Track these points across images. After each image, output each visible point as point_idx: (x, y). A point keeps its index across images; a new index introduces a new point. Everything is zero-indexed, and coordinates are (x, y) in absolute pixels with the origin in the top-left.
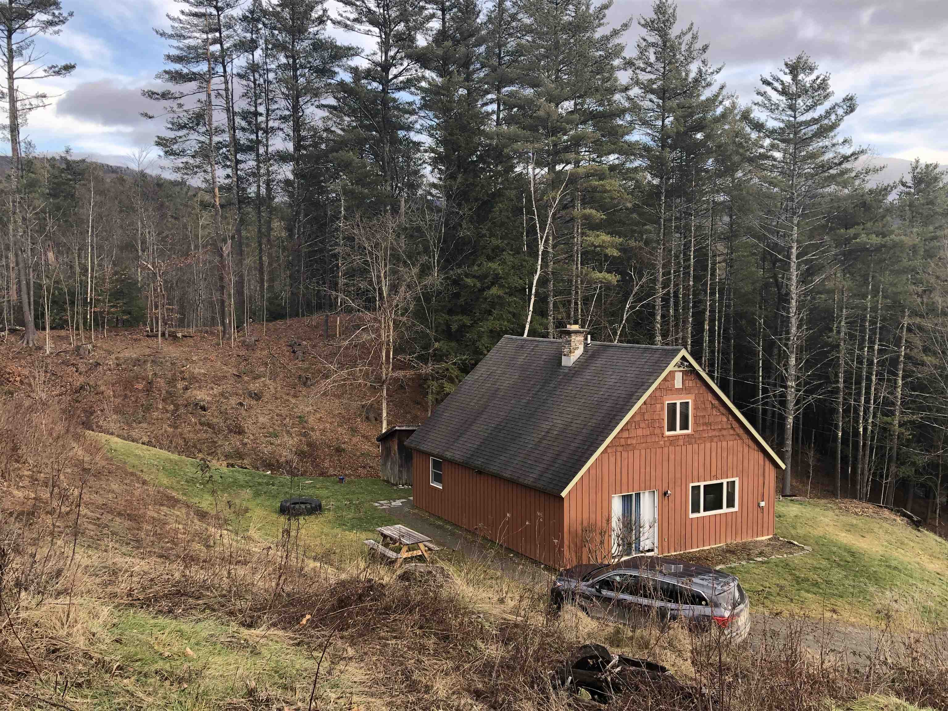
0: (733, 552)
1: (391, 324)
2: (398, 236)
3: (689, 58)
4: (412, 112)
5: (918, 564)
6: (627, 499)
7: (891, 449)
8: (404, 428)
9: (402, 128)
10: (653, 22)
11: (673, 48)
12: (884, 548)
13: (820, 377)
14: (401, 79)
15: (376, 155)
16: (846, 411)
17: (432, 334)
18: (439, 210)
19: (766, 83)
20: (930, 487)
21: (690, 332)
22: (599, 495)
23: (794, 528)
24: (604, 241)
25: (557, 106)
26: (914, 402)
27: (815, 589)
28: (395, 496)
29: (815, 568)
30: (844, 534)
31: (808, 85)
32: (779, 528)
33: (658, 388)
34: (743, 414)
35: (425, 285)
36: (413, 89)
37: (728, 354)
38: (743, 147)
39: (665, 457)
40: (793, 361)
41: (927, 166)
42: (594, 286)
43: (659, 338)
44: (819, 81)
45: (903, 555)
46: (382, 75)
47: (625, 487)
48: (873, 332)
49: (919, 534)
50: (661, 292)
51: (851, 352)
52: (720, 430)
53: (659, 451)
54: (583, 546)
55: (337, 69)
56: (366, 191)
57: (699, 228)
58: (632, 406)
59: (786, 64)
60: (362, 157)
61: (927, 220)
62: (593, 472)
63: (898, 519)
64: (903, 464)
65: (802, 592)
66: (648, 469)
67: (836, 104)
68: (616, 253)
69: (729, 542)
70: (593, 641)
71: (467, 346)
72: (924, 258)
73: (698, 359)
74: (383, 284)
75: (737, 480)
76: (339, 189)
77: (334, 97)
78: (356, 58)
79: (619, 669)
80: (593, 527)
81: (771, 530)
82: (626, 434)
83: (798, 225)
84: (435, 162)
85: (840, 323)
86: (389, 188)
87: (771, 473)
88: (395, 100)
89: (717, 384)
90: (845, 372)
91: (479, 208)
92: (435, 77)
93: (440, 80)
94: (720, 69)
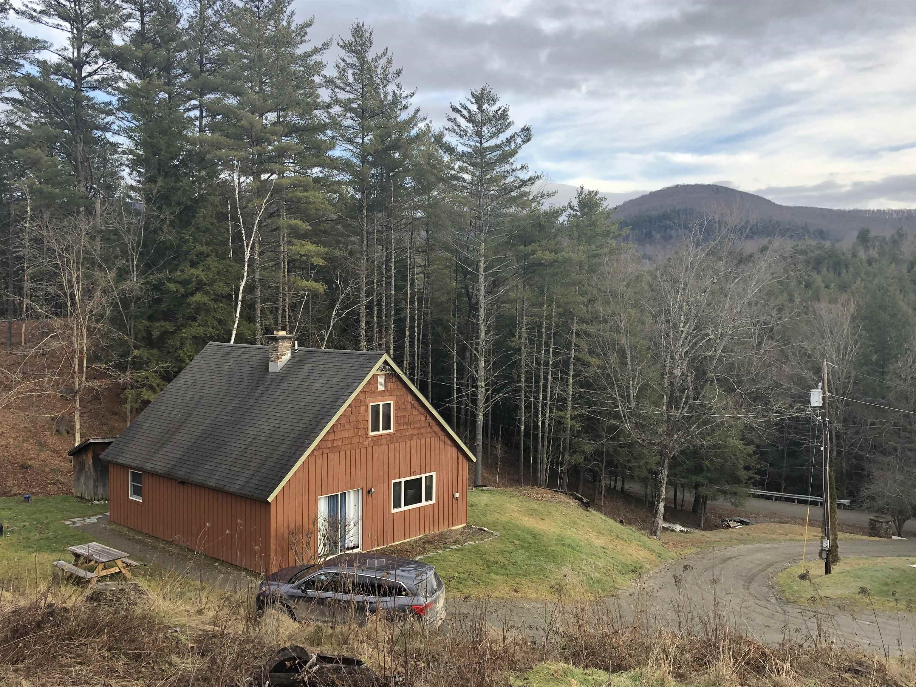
0: (430, 542)
1: (85, 331)
2: (93, 238)
3: (386, 81)
4: (109, 113)
5: (588, 540)
6: (332, 500)
7: (565, 439)
8: (100, 440)
9: (98, 128)
10: (351, 44)
11: (369, 69)
12: (559, 529)
13: (505, 378)
14: (96, 77)
15: (68, 155)
16: (527, 407)
17: (131, 341)
18: (138, 213)
19: (455, 109)
20: (597, 472)
21: (392, 338)
22: (306, 498)
23: (485, 515)
24: (309, 251)
25: (261, 116)
26: (582, 397)
27: (504, 571)
28: (90, 512)
29: (503, 552)
30: (527, 518)
31: (491, 114)
32: (472, 516)
33: (363, 392)
34: (439, 412)
35: (123, 290)
36: (109, 89)
37: (427, 358)
38: (436, 168)
39: (369, 457)
40: (482, 364)
41: (590, 192)
42: (301, 293)
43: (364, 344)
44: (500, 112)
45: (575, 533)
46: (74, 72)
47: (330, 488)
48: (549, 336)
49: (588, 514)
50: (365, 301)
51: (531, 355)
52: (419, 428)
53: (363, 451)
54: (290, 548)
55: (21, 62)
56: (57, 191)
57: (399, 240)
58: (338, 409)
59: (473, 94)
60: (52, 156)
61: (590, 239)
62: (300, 475)
63: (571, 501)
64: (574, 452)
65: (492, 574)
66: (353, 469)
67: (516, 133)
68: (322, 262)
69: (427, 533)
70: (294, 642)
71: (169, 352)
72: (588, 272)
73: (400, 364)
74: (76, 288)
75: (434, 474)
76: (25, 188)
77: (19, 91)
78: (44, 52)
79: (317, 667)
80: (300, 530)
81: (464, 519)
82: (331, 437)
83: (485, 241)
84: (134, 165)
85: (521, 329)
86: (83, 189)
87: (464, 466)
88: (89, 99)
89: (417, 387)
90: (526, 372)
91: (181, 212)
92: (134, 79)
93: (139, 82)
94: (413, 94)
